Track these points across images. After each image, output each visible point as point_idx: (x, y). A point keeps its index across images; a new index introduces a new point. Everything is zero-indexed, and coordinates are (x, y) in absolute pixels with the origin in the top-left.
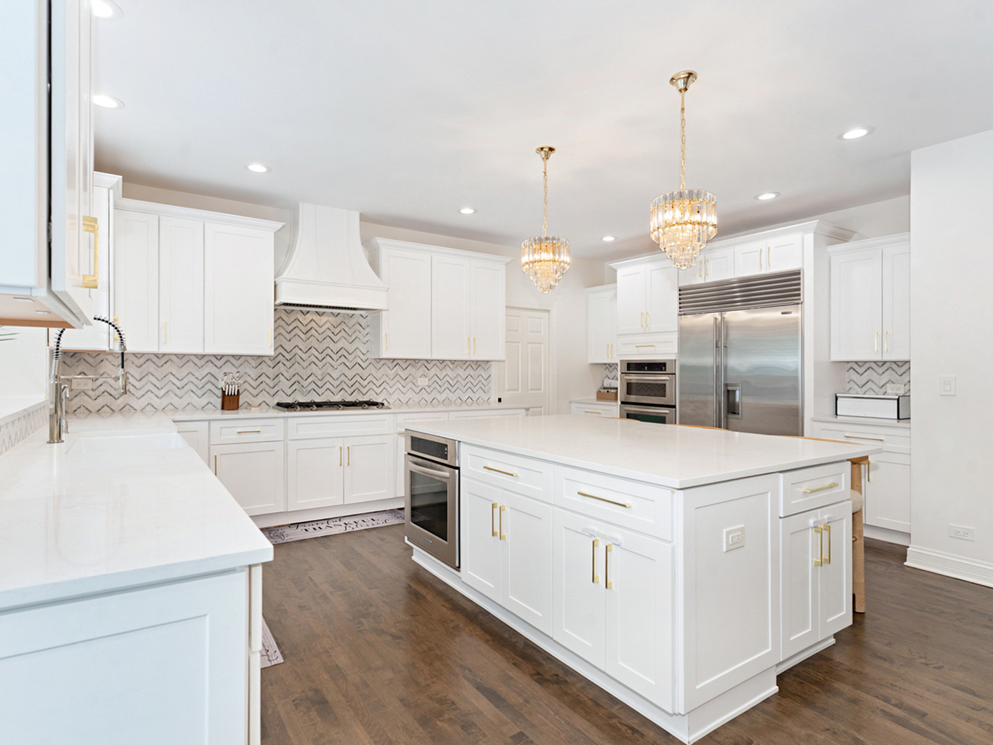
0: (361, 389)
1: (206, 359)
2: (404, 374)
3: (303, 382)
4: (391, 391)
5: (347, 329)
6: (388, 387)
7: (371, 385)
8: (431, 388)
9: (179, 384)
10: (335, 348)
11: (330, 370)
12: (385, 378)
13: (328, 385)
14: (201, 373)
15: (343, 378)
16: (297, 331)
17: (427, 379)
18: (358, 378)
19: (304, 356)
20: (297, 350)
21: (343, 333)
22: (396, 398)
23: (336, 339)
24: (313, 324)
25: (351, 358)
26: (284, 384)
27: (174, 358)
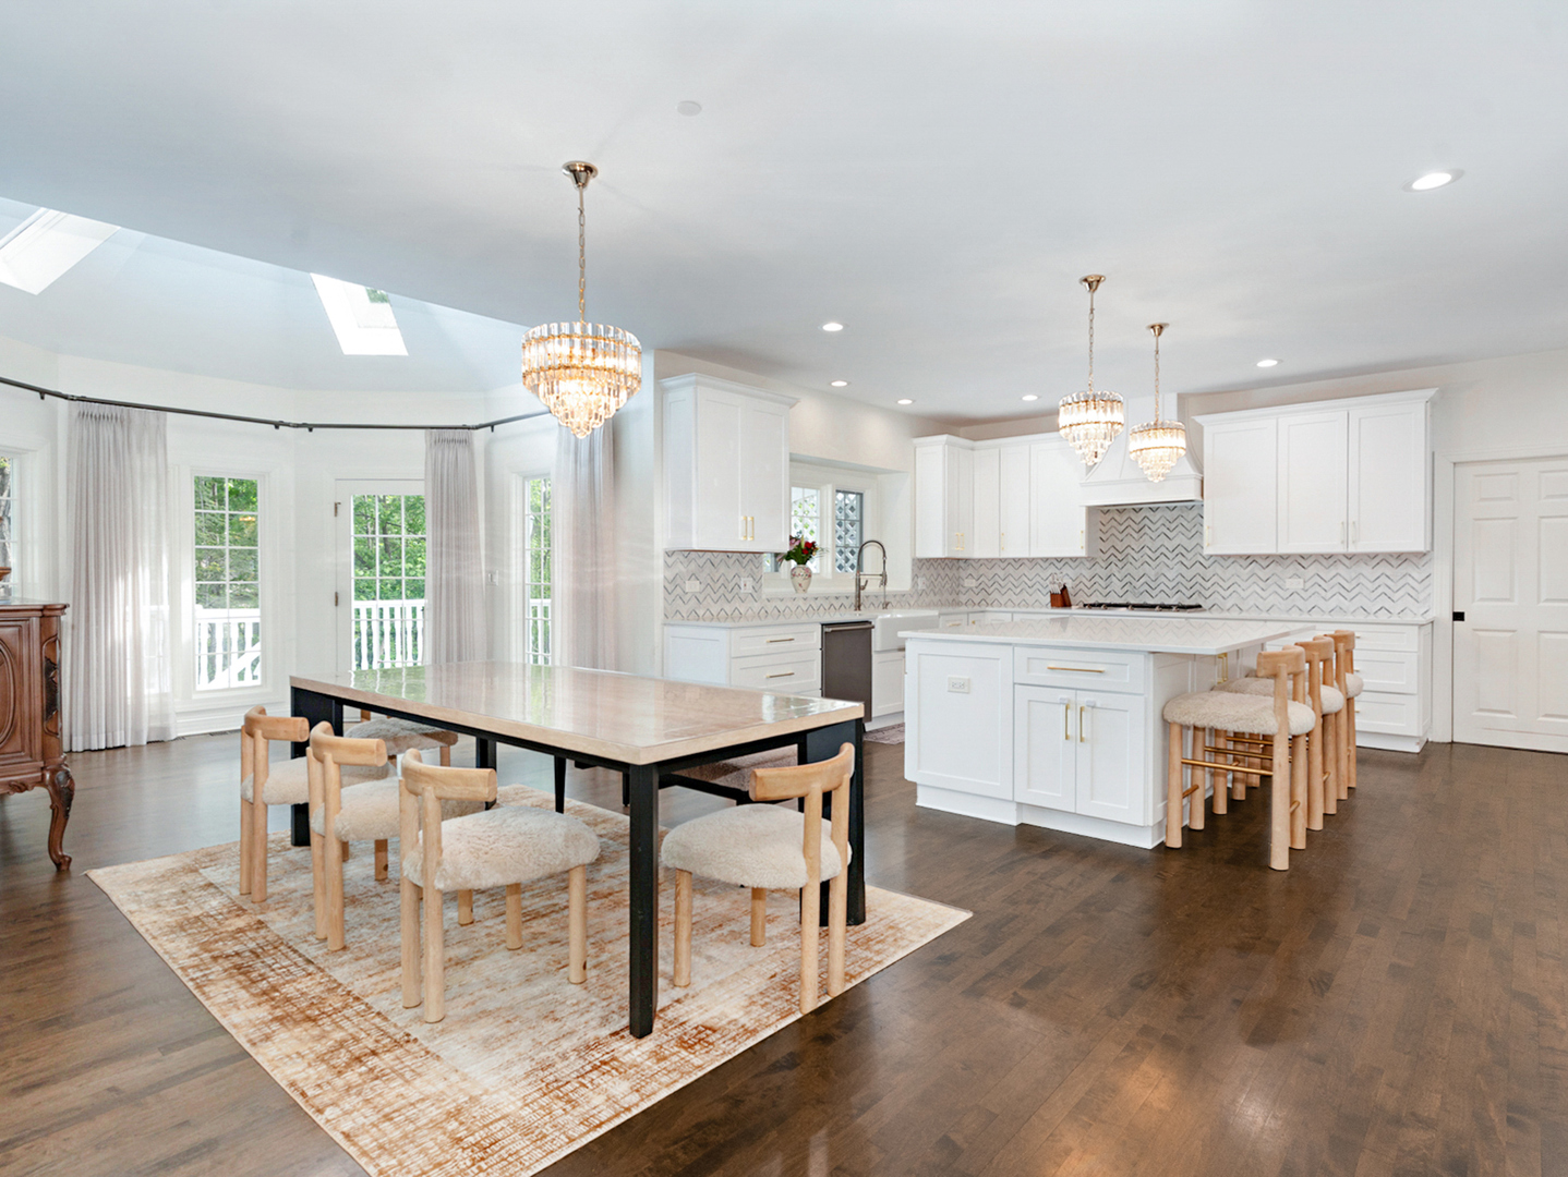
0: (1203, 591)
1: (1049, 562)
2: (1263, 574)
3: (1134, 583)
4: (1243, 594)
5: (1185, 523)
6: (1239, 590)
7: (1216, 587)
8: (1309, 593)
9: (1030, 584)
10: (1171, 545)
11: (1165, 570)
12: (1235, 579)
13: (1162, 587)
14: (1045, 575)
15: (1180, 578)
16: (1129, 530)
17: (1301, 581)
18: (1199, 579)
19: (1136, 556)
20: (1129, 550)
21: (1180, 528)
22: (1252, 603)
23: (1170, 535)
24: (1146, 521)
25: (1189, 556)
26: (1116, 585)
27: (1026, 562)
